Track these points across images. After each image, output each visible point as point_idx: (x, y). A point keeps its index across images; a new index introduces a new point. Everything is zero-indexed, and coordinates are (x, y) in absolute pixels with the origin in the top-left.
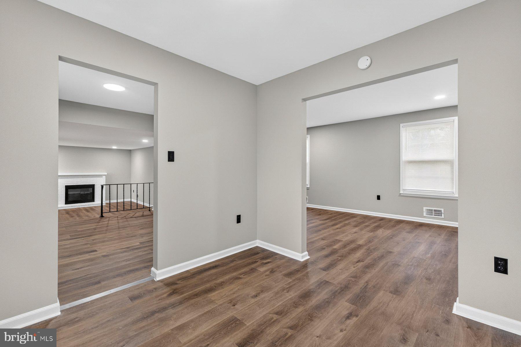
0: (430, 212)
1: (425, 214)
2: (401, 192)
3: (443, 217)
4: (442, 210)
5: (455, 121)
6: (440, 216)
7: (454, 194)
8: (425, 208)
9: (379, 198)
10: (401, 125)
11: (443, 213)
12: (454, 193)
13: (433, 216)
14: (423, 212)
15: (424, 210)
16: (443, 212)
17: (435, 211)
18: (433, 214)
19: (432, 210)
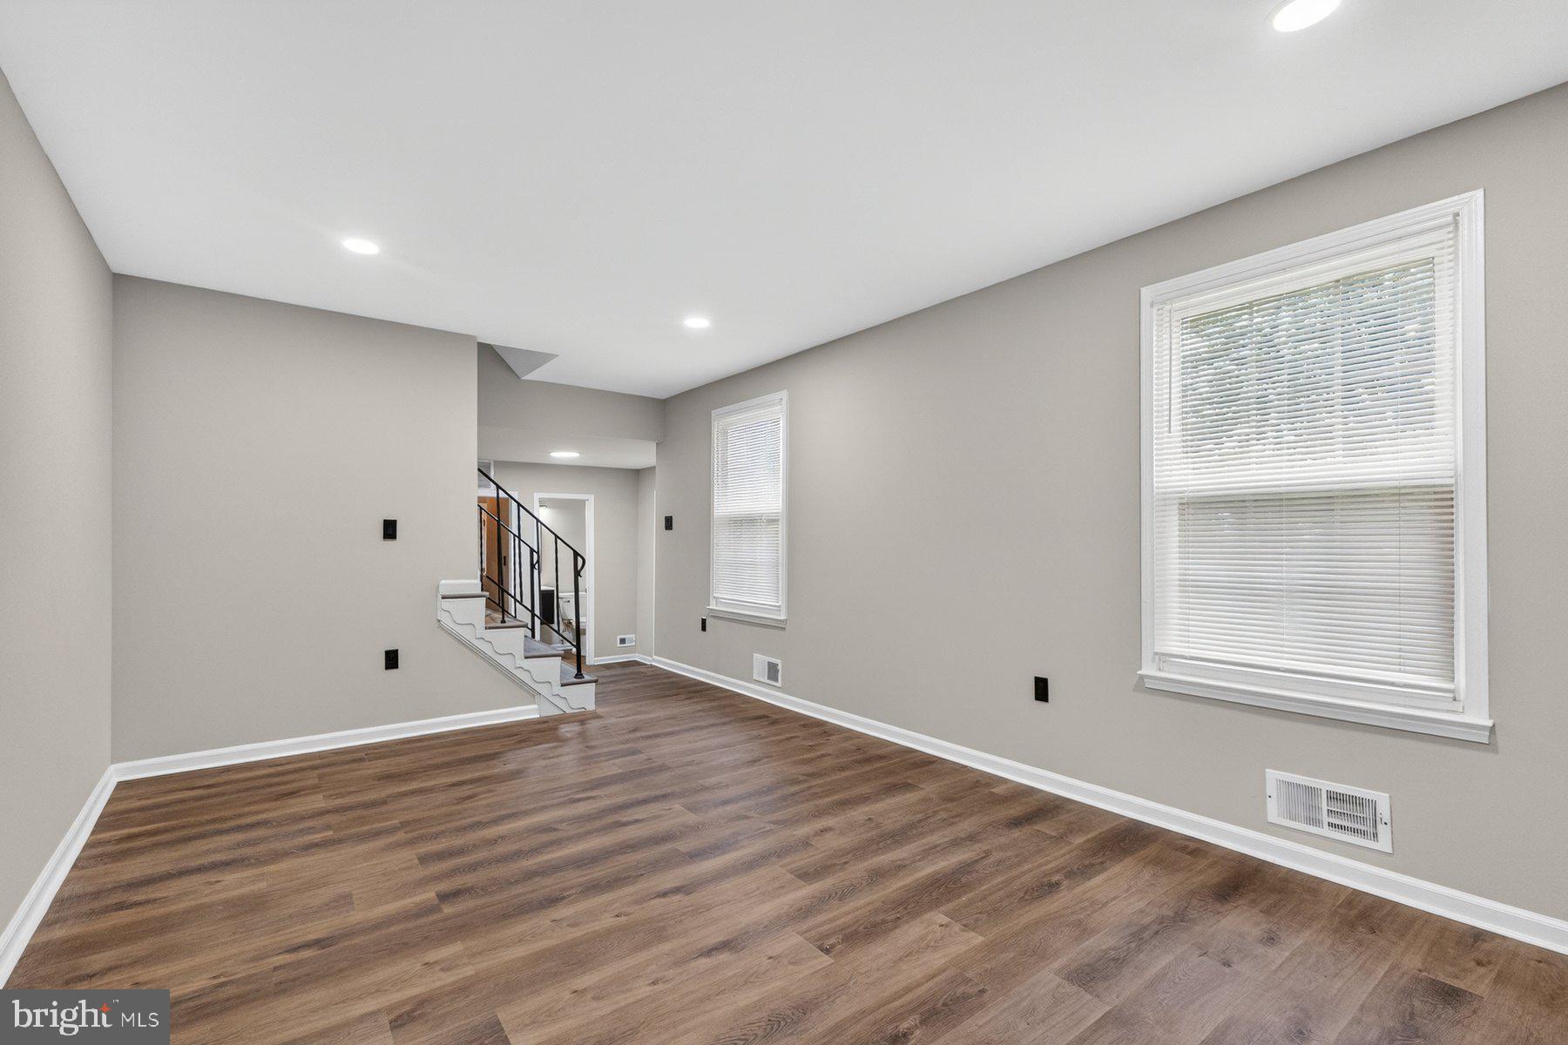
0: (1304, 801)
1: (1274, 813)
2: (1148, 669)
3: (1384, 843)
4: (1383, 801)
5: (1464, 221)
6: (1363, 834)
7: (1458, 706)
8: (1273, 776)
9: (1041, 690)
10: (1147, 293)
11: (1386, 818)
12: (1462, 695)
13: (1326, 832)
14: (1263, 797)
15: (1271, 789)
16: (1384, 810)
17: (1332, 797)
18: (1326, 819)
19: (1312, 792)
